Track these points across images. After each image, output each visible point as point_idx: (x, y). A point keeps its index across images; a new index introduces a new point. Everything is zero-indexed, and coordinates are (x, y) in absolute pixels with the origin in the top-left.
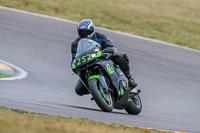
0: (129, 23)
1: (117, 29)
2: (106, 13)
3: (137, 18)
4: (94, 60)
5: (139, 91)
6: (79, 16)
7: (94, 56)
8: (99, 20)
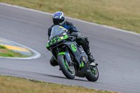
0: (112, 20)
1: (104, 24)
2: (96, 13)
3: (118, 16)
4: (62, 41)
5: (97, 65)
6: (77, 14)
7: (62, 38)
8: (91, 18)
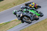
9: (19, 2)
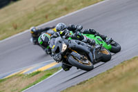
9: (30, 20)
